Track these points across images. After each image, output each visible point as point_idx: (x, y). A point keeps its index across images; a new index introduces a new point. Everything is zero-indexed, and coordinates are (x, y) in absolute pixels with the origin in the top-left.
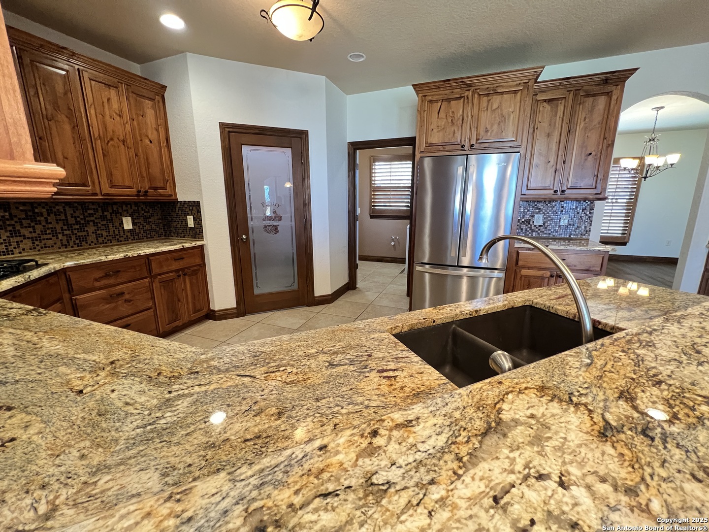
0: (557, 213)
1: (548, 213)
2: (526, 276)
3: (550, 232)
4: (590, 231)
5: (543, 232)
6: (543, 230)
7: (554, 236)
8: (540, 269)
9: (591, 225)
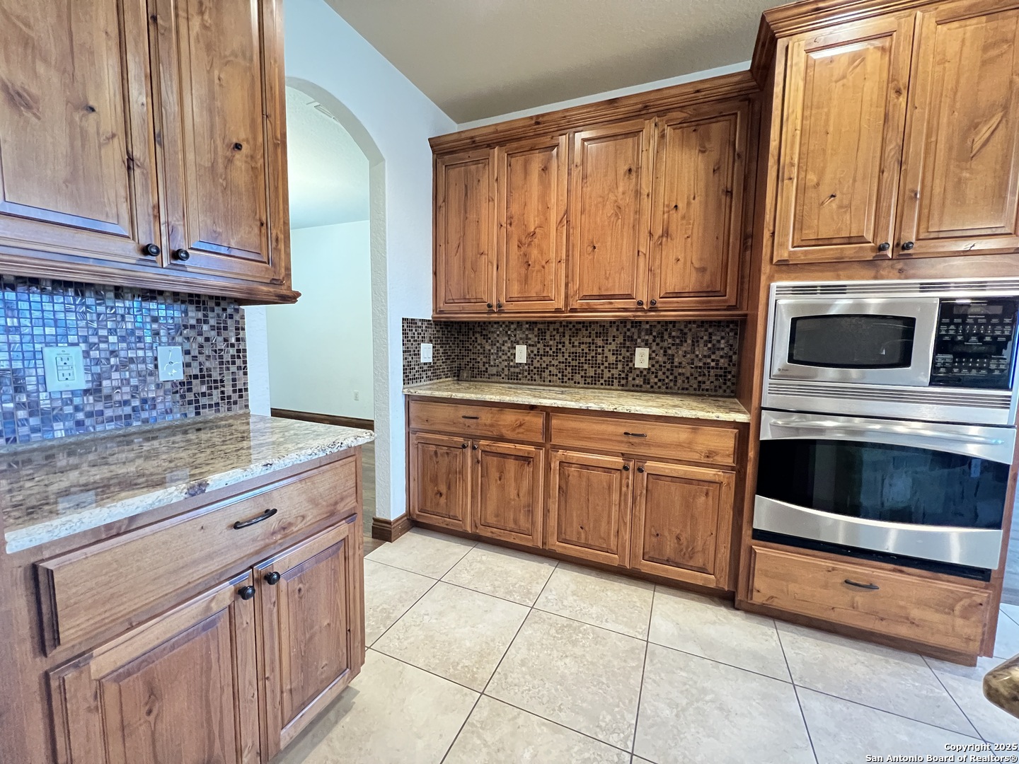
0: (140, 339)
1: (105, 340)
2: (122, 674)
3: (128, 410)
4: (246, 390)
5: (101, 413)
6: (99, 407)
7: (146, 421)
8: (185, 597)
9: (245, 374)
